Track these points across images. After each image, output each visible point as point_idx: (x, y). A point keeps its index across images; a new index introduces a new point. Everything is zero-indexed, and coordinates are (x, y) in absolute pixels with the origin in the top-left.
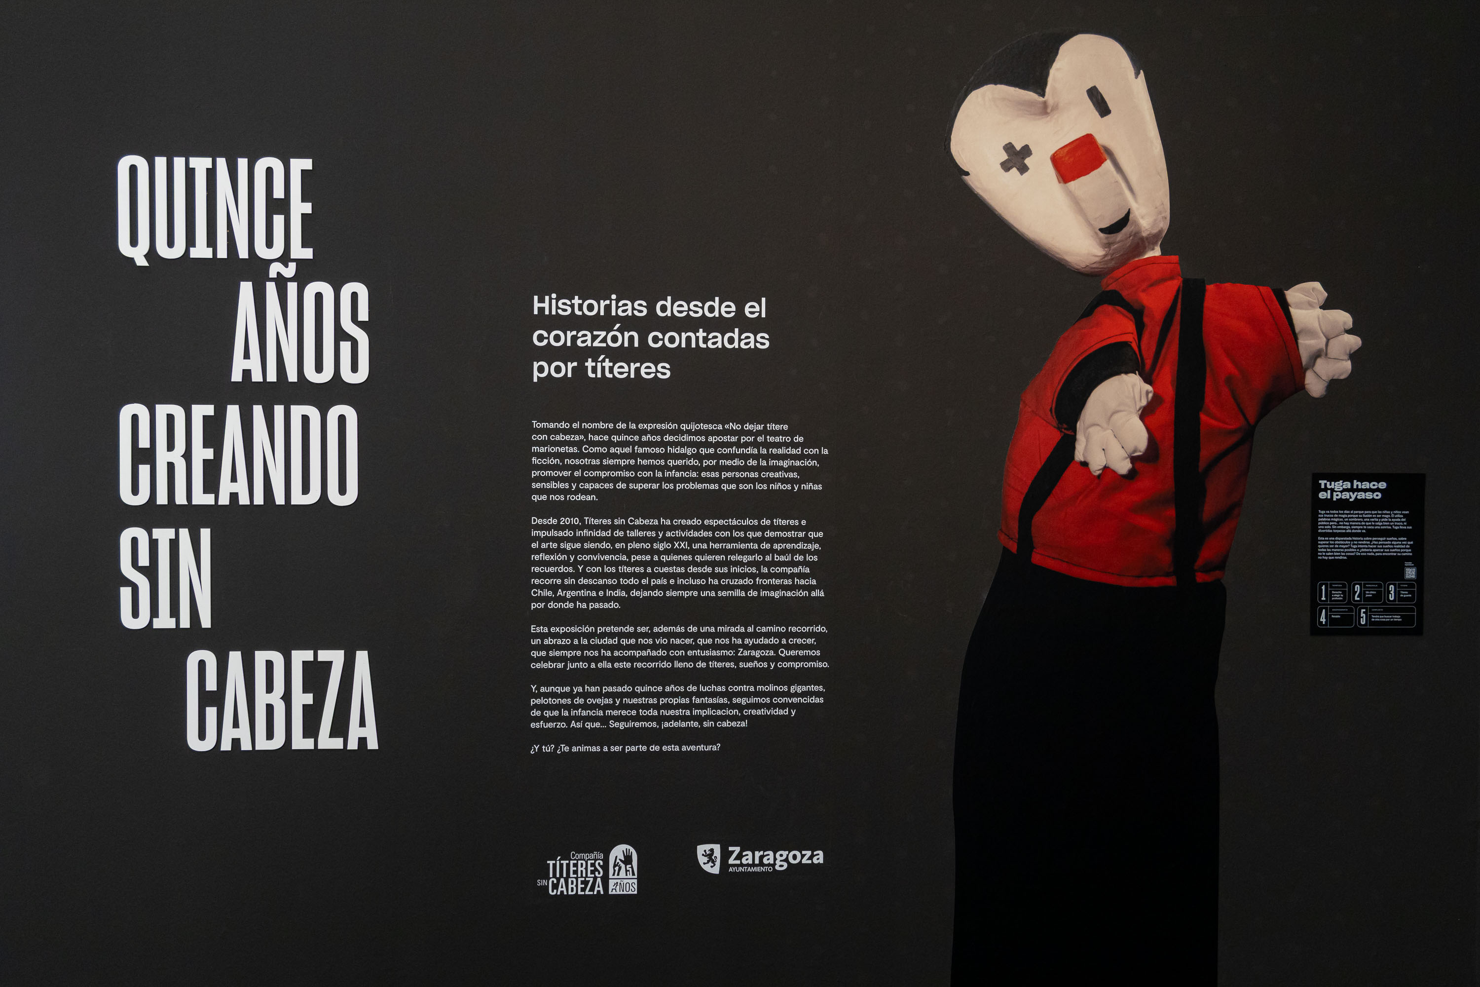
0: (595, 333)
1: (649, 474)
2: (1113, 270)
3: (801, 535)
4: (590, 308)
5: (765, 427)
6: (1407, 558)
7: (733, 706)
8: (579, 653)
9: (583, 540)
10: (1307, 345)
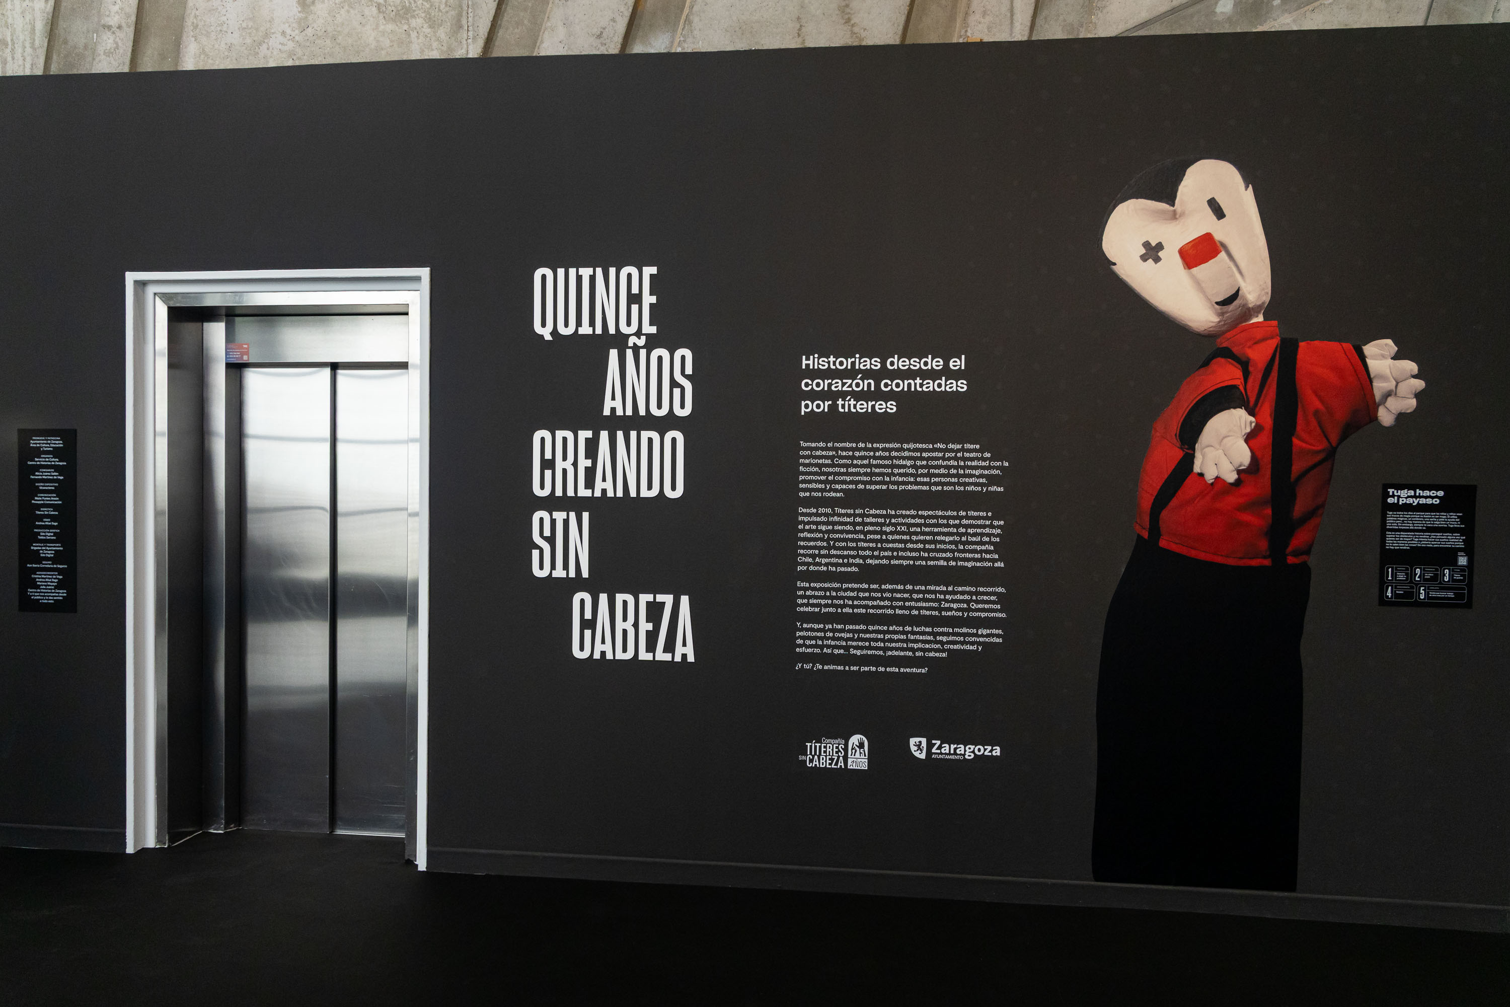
0: (844, 381)
1: (880, 479)
2: (1224, 333)
3: (988, 523)
4: (841, 363)
5: (963, 447)
6: (1460, 550)
7: (937, 642)
8: (830, 602)
9: (834, 524)
10: (1379, 387)
